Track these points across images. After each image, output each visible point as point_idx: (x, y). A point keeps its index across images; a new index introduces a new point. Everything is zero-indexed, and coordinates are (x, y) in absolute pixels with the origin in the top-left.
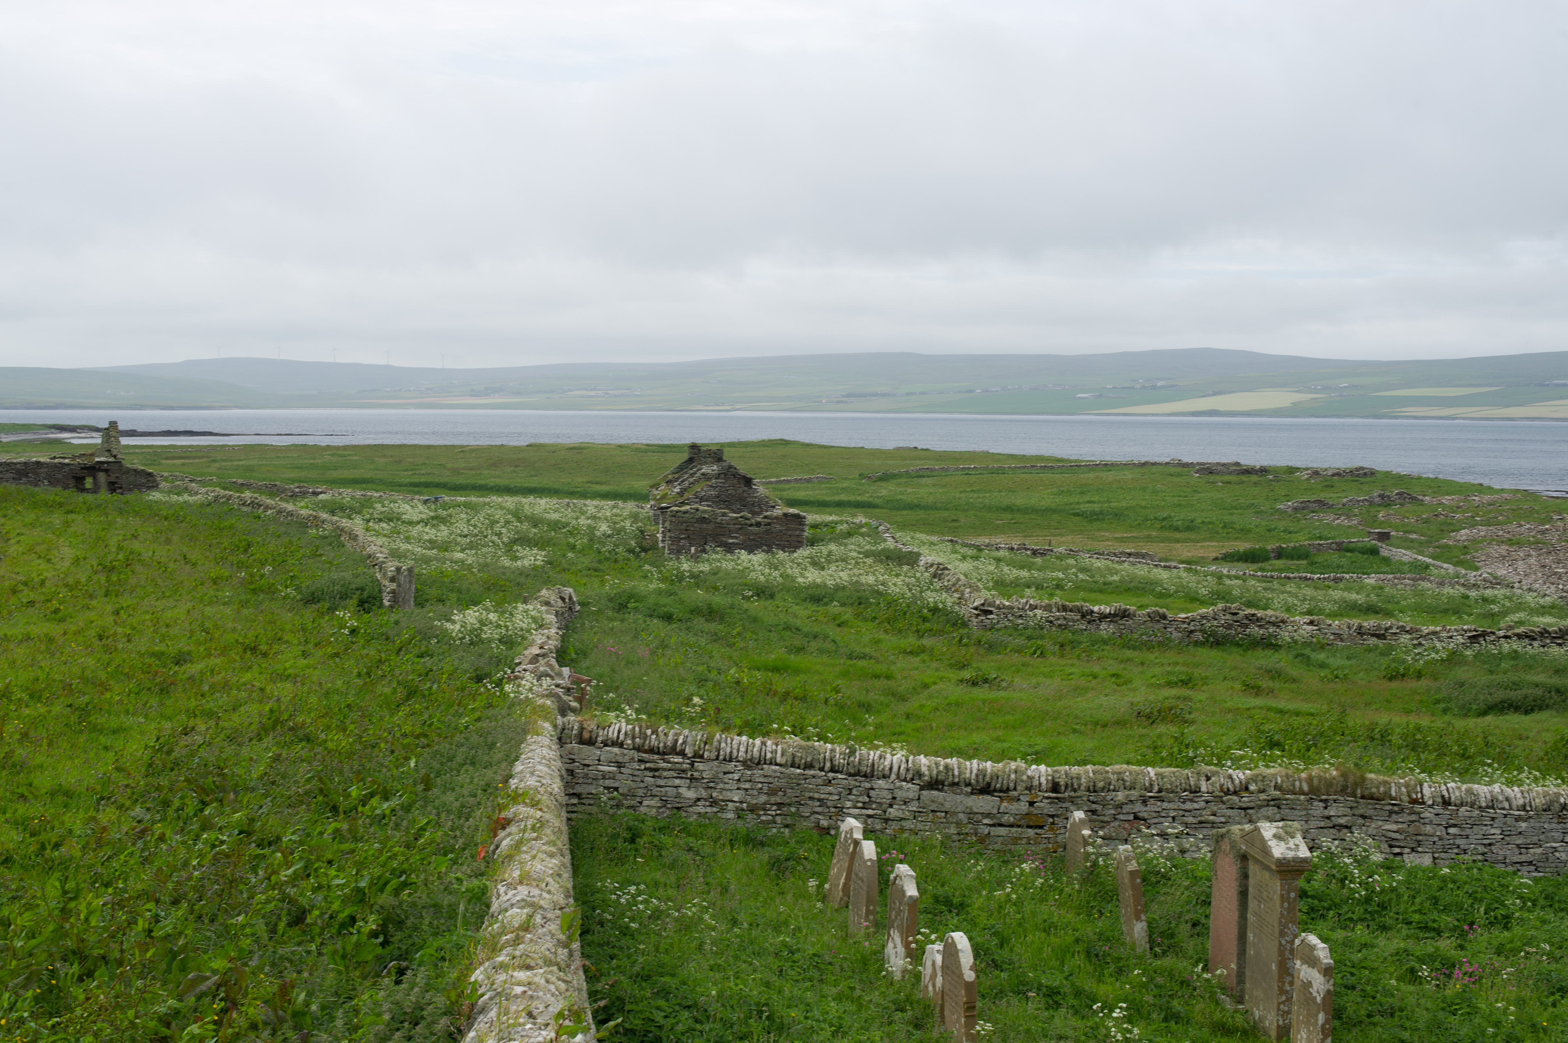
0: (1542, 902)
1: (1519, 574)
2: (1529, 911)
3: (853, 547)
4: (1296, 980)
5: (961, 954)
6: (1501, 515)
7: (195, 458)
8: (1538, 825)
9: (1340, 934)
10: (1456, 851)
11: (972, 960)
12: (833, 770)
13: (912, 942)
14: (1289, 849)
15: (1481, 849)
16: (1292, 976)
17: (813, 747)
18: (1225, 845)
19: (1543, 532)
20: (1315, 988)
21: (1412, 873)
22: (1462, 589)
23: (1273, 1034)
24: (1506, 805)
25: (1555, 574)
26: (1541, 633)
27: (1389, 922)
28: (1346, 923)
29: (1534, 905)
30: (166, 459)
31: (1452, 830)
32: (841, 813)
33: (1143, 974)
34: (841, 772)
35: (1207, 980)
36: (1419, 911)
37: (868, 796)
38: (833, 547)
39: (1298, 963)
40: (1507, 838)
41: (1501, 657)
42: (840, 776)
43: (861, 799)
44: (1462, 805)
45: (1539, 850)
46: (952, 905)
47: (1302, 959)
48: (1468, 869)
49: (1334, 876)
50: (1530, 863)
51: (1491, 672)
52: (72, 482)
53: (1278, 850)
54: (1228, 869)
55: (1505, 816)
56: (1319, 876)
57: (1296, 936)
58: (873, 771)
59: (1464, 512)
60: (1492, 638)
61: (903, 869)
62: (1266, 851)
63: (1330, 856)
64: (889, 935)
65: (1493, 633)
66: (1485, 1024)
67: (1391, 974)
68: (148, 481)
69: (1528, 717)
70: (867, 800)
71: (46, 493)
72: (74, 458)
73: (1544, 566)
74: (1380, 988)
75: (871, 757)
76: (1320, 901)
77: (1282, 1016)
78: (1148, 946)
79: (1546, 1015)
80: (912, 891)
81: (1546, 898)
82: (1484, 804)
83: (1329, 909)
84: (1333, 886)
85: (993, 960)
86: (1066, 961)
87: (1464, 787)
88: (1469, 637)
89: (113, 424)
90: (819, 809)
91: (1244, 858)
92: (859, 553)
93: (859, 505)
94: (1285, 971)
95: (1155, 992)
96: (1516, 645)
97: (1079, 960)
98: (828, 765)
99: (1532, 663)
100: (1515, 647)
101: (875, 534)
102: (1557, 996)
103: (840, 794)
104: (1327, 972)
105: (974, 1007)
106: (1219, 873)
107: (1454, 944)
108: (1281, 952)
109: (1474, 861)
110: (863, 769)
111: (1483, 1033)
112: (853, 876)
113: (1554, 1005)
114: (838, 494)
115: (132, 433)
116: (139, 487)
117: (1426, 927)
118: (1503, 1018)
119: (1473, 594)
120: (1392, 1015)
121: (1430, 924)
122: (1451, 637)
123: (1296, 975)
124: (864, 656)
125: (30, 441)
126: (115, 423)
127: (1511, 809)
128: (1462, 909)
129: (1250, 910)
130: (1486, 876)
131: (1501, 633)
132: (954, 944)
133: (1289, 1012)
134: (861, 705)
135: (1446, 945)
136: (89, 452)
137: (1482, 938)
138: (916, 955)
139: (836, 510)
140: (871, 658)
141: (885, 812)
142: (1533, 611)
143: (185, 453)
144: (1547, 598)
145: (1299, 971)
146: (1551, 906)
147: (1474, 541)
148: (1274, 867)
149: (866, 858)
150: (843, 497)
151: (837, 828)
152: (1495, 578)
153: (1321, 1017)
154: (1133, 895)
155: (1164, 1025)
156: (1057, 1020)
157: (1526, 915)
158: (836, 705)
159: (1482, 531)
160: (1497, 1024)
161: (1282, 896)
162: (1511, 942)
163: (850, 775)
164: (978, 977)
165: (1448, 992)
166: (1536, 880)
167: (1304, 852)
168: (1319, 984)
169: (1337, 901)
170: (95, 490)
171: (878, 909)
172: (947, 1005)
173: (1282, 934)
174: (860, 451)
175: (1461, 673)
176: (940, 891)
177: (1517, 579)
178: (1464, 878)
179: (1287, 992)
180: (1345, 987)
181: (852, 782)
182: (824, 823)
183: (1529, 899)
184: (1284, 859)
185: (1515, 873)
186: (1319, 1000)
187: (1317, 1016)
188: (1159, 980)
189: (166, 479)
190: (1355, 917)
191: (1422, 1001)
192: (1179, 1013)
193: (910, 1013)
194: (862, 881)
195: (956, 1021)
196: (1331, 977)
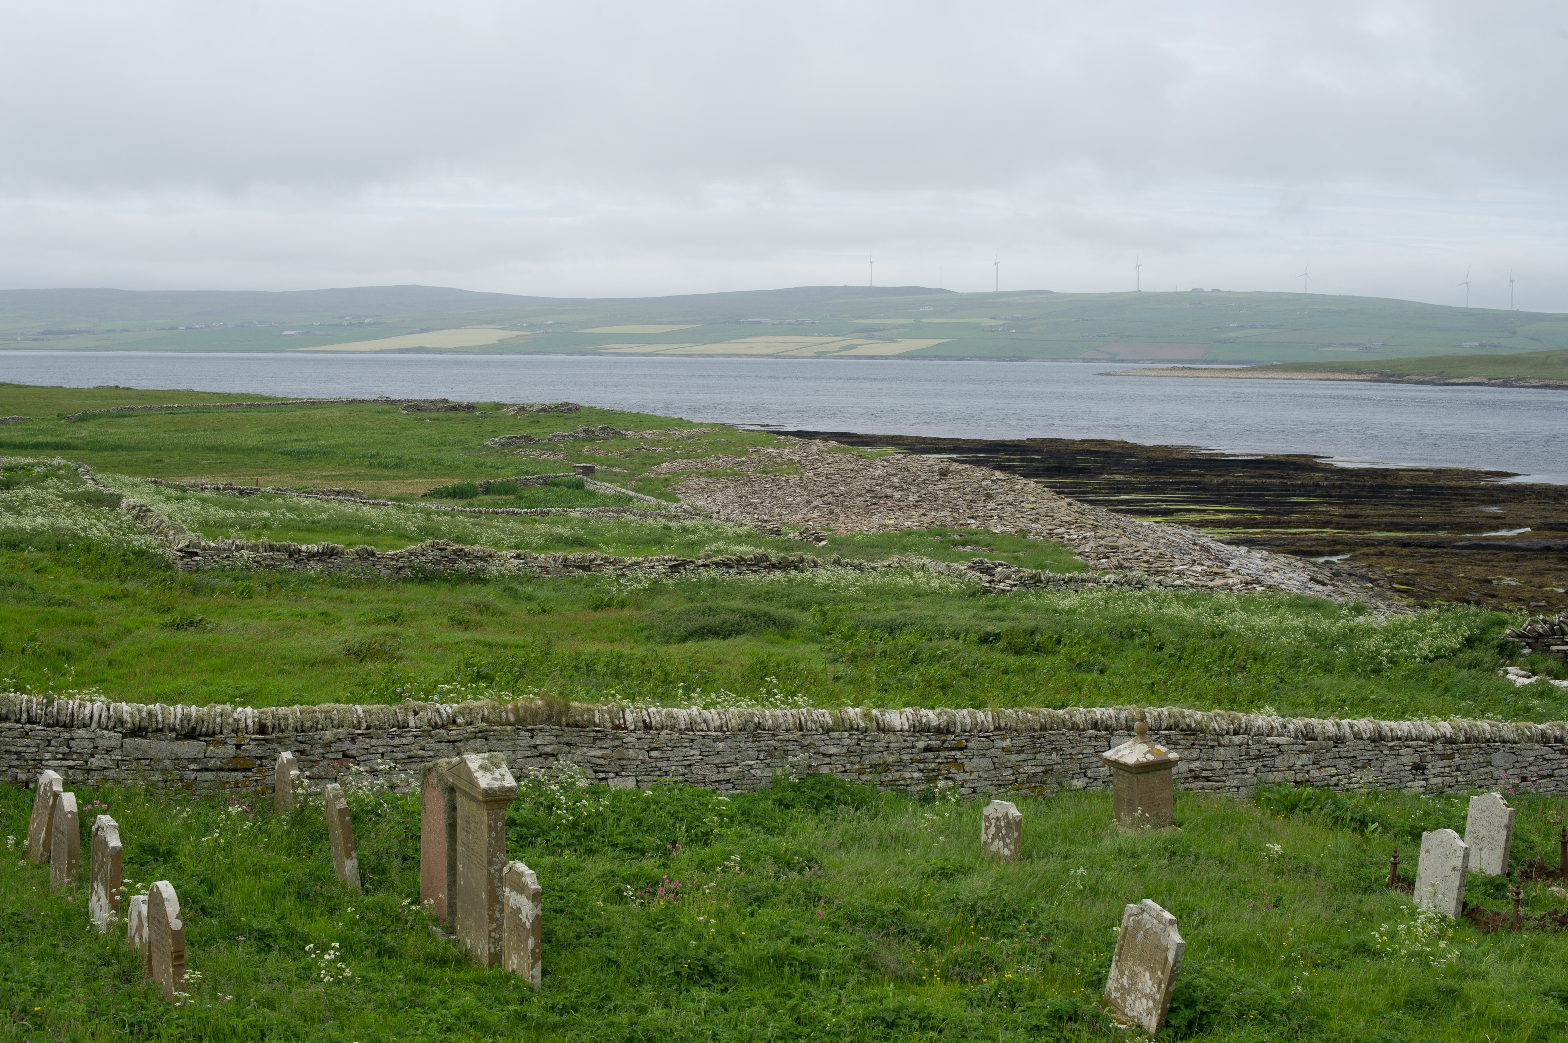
0: (739, 817)
1: (717, 505)
2: (728, 827)
3: (51, 491)
4: (505, 907)
5: (166, 903)
6: (700, 448)
8: (734, 744)
9: (548, 860)
10: (658, 773)
11: (178, 908)
12: (30, 721)
13: (115, 894)
14: (495, 779)
15: (682, 770)
16: (502, 903)
17: (8, 698)
18: (433, 779)
19: (739, 464)
20: (524, 914)
21: (615, 797)
22: (664, 521)
23: (486, 961)
24: (704, 727)
25: (751, 504)
26: (738, 561)
27: (595, 845)
28: (554, 849)
29: (732, 821)
31: (654, 754)
32: (39, 765)
33: (355, 912)
34: (39, 723)
35: (418, 913)
36: (624, 833)
37: (69, 747)
38: (29, 490)
39: (507, 890)
40: (706, 759)
41: (700, 584)
42: (38, 727)
43: (60, 750)
44: (662, 728)
45: (736, 769)
46: (158, 854)
47: (510, 886)
48: (669, 790)
49: (541, 803)
50: (728, 781)
51: (692, 600)
53: (484, 781)
54: (437, 802)
55: (704, 737)
56: (526, 805)
57: (504, 864)
58: (72, 720)
59: (665, 446)
60: (692, 567)
61: (105, 819)
62: (472, 782)
63: (538, 784)
64: (93, 888)
65: (693, 562)
66: (687, 937)
67: (598, 896)
69: (727, 641)
70: (67, 750)
73: (741, 497)
74: (587, 910)
75: (70, 706)
76: (528, 828)
77: (494, 943)
78: (359, 883)
79: (744, 924)
80: (114, 841)
81: (743, 814)
82: (683, 727)
83: (536, 837)
84: (540, 813)
85: (202, 908)
86: (277, 903)
87: (664, 711)
88: (670, 567)
90: (17, 763)
91: (451, 790)
92: (58, 496)
93: (57, 447)
94: (495, 899)
95: (367, 928)
96: (714, 573)
97: (289, 902)
98: (25, 716)
99: (730, 591)
100: (713, 575)
101: (74, 476)
102: (754, 906)
103: (38, 746)
104: (535, 897)
105: (183, 956)
106: (428, 806)
107: (658, 863)
108: (490, 881)
109: (675, 782)
110: (62, 719)
111: (686, 946)
112: (54, 830)
113: (752, 914)
114: (35, 435)
117: (631, 848)
118: (704, 931)
119: (673, 524)
120: (599, 935)
121: (635, 845)
122: (653, 567)
123: (505, 903)
124: (62, 603)
127: (709, 730)
128: (664, 828)
129: (459, 841)
130: (686, 796)
131: (700, 562)
132: (159, 893)
133: (500, 939)
134: (60, 653)
135: (650, 864)
137: (683, 855)
138: (121, 907)
139: (34, 451)
140: (70, 604)
141: (86, 762)
142: (729, 540)
144: (745, 528)
145: (508, 898)
146: (747, 821)
147: (674, 473)
148: (481, 798)
149: (67, 810)
150: (41, 439)
151: (37, 781)
152: (695, 509)
153: (531, 942)
154: (343, 833)
155: (378, 960)
156: (268, 964)
157: (723, 831)
158: (34, 653)
159: (683, 463)
160: (699, 937)
161: (489, 826)
162: (712, 857)
163: (49, 725)
164: (185, 925)
165: (653, 910)
166: (734, 798)
167: (510, 782)
168: (527, 910)
169: (545, 827)
171: (81, 862)
172: (154, 955)
173: (491, 863)
174: (58, 391)
175: (662, 602)
176: (147, 840)
177: (716, 509)
178: (666, 799)
179: (498, 919)
180: (555, 911)
181: (50, 732)
182: (22, 776)
183: (727, 816)
184: (491, 789)
185: (714, 792)
186: (528, 925)
187: (527, 941)
188: (372, 916)
190: (563, 842)
191: (628, 920)
192: (392, 947)
193: (115, 966)
194: (63, 834)
195: (164, 972)
196: (540, 902)
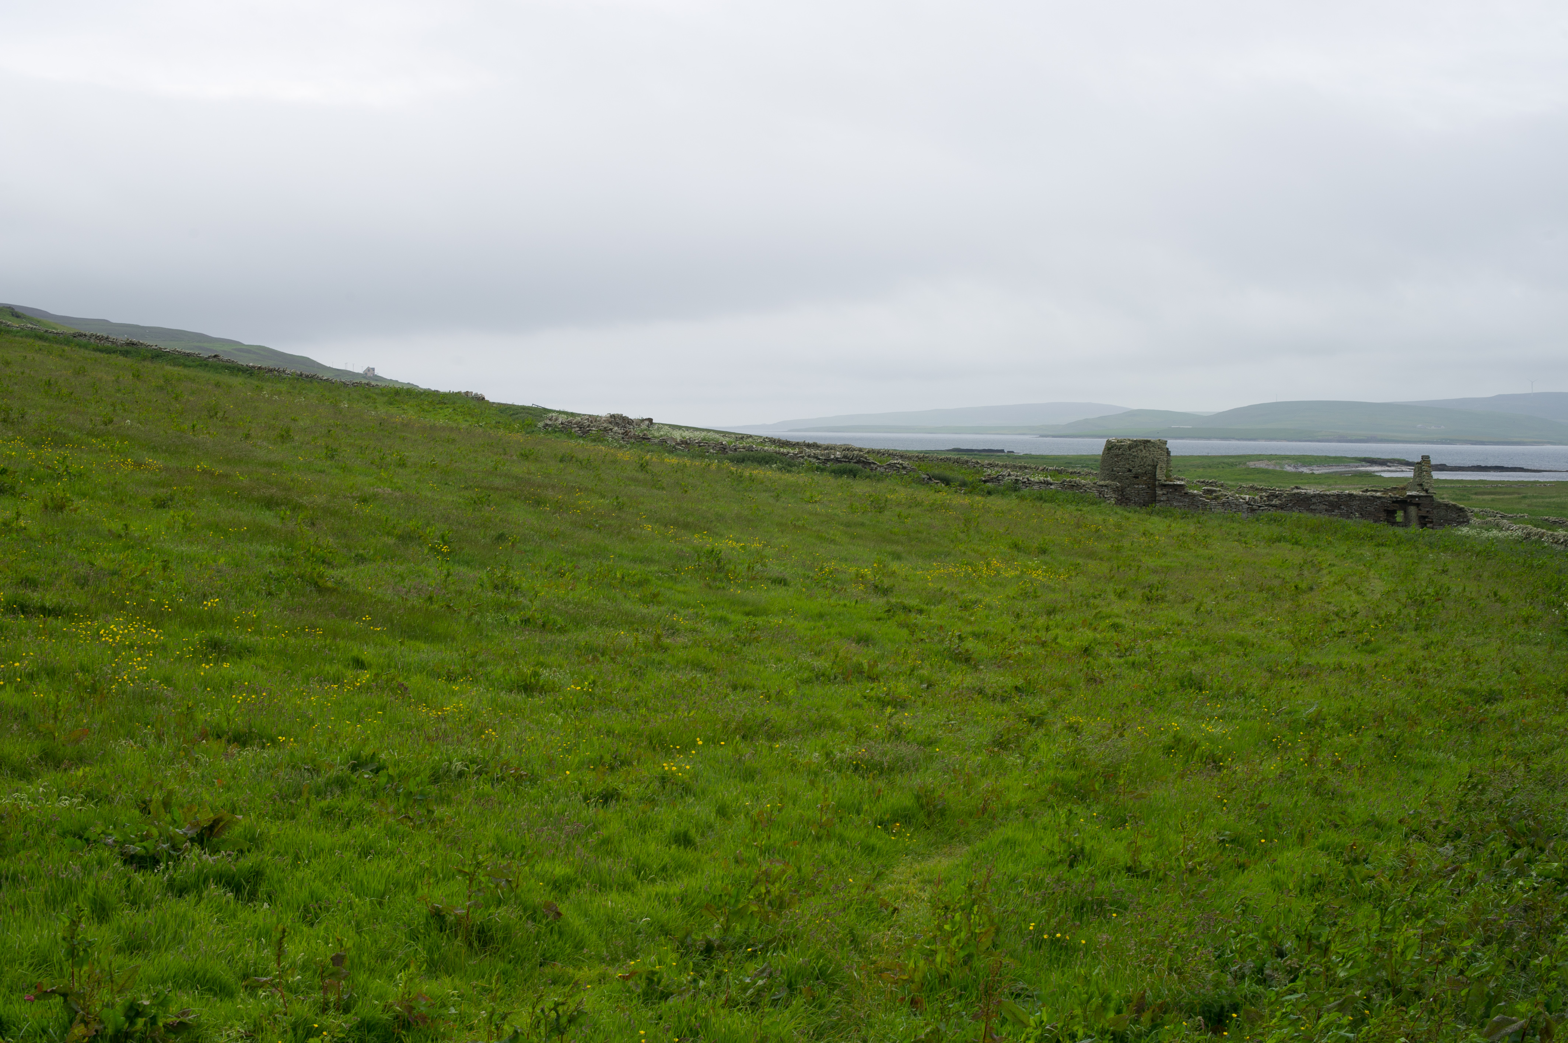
7: (1505, 493)
30: (1476, 494)
52: (1383, 515)
68: (1459, 516)
71: (1357, 525)
72: (1385, 491)
89: (1426, 459)
115: (1442, 468)
116: (1449, 522)
125: (1341, 474)
126: (1428, 457)
136: (1401, 485)
143: (1495, 488)
170: (1406, 524)
189: (1476, 515)
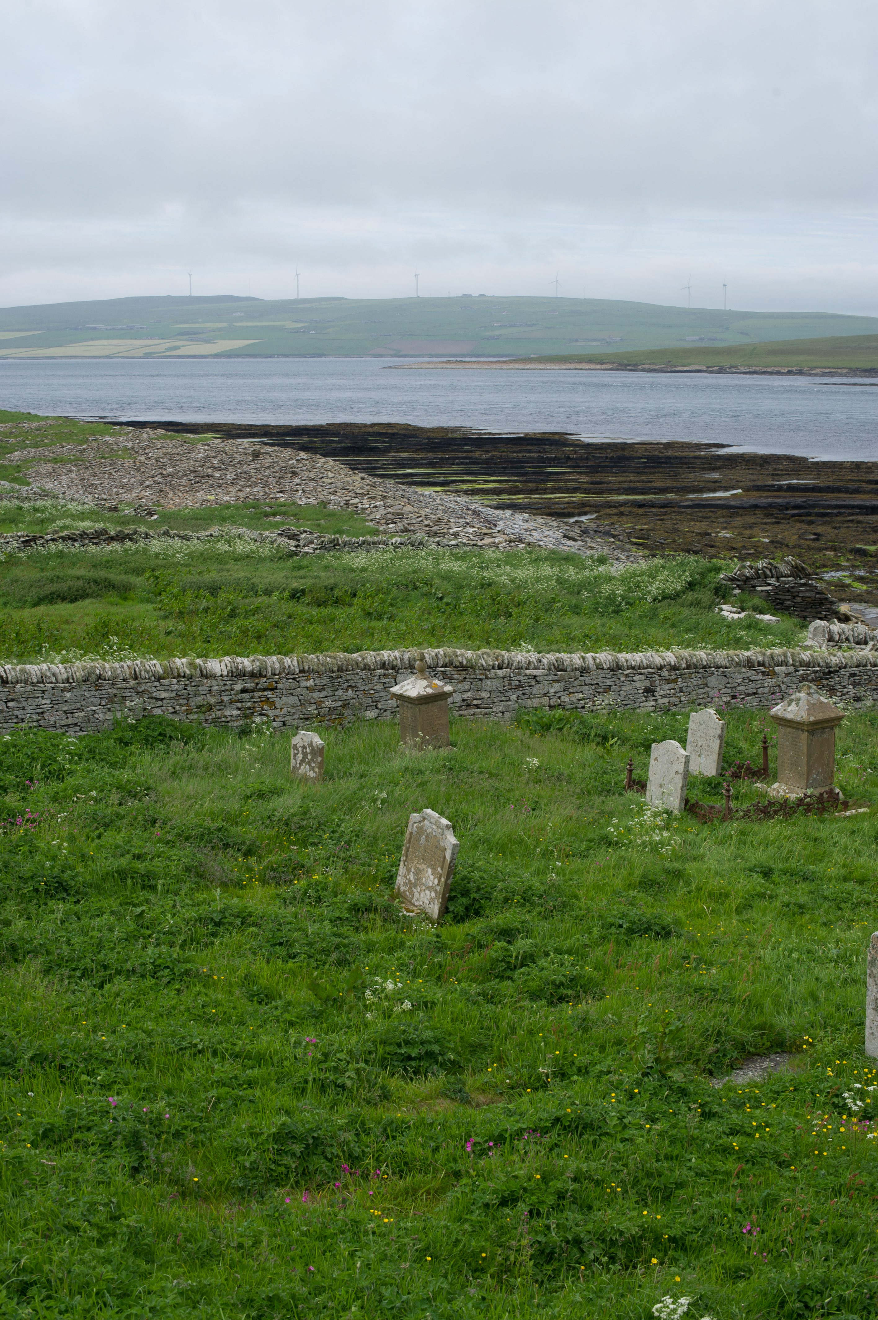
0: (86, 755)
1: (63, 487)
2: (76, 764)
6: (47, 438)
8: (79, 693)
10: (15, 720)
15: (35, 717)
19: (81, 451)
22: (17, 502)
24: (53, 680)
25: (92, 485)
26: (81, 535)
29: (80, 758)
31: (11, 704)
40: (56, 707)
41: (49, 556)
44: (17, 682)
45: (82, 714)
48: (25, 735)
50: (76, 725)
51: (42, 570)
55: (53, 688)
59: (16, 437)
60: (42, 541)
65: (42, 537)
66: (44, 859)
69: (73, 605)
73: (83, 480)
79: (94, 845)
81: (89, 752)
82: (35, 681)
87: (18, 668)
88: (23, 542)
96: (61, 546)
99: (75, 560)
100: (60, 548)
102: (101, 830)
107: (19, 798)
109: (30, 727)
111: (43, 866)
113: (99, 837)
118: (58, 853)
119: (26, 505)
122: (8, 543)
127: (57, 682)
128: (22, 767)
130: (40, 739)
131: (49, 537)
135: (11, 799)
137: (40, 790)
142: (73, 517)
144: (86, 506)
146: (93, 758)
147: (25, 461)
152: (44, 491)
157: (73, 767)
159: (32, 452)
160: (54, 858)
162: (65, 790)
165: (14, 837)
166: (81, 739)
175: (17, 572)
177: (62, 490)
178: (23, 742)
183: (76, 754)
185: (63, 734)
